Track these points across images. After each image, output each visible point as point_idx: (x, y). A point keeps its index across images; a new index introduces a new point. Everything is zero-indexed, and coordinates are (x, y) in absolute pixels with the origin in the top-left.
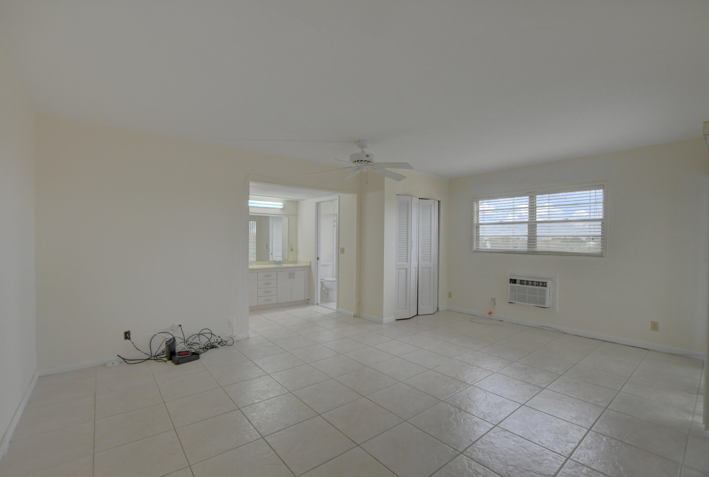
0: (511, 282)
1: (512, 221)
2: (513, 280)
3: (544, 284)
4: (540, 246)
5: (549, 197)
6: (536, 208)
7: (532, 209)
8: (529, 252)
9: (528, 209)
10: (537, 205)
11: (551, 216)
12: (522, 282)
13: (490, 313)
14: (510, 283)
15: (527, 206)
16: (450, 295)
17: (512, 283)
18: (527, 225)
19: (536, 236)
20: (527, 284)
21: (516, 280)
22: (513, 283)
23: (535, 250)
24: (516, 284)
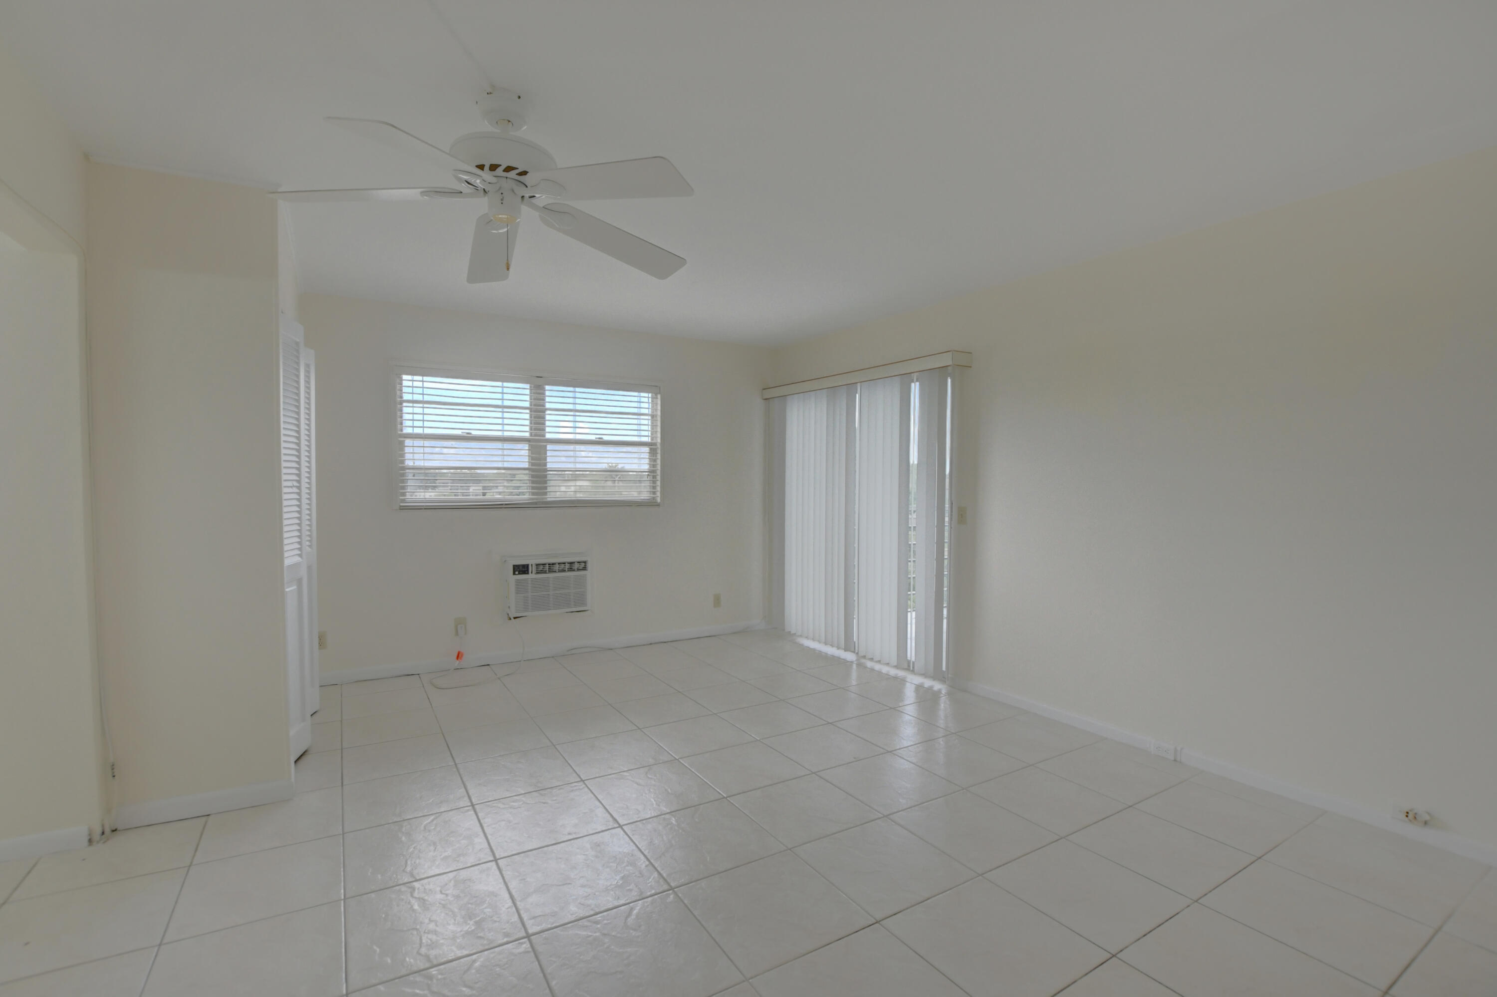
0: (517, 573)
1: (499, 434)
2: (521, 568)
3: (584, 566)
4: (560, 491)
5: (575, 392)
6: (544, 412)
7: (538, 413)
8: (536, 503)
9: (528, 411)
10: (548, 406)
11: (578, 430)
12: (542, 568)
13: (459, 656)
14: (514, 574)
15: (527, 404)
16: (322, 643)
17: (519, 574)
18: (527, 445)
19: (546, 470)
20: (551, 571)
21: (528, 565)
22: (521, 572)
23: (543, 498)
24: (528, 573)
